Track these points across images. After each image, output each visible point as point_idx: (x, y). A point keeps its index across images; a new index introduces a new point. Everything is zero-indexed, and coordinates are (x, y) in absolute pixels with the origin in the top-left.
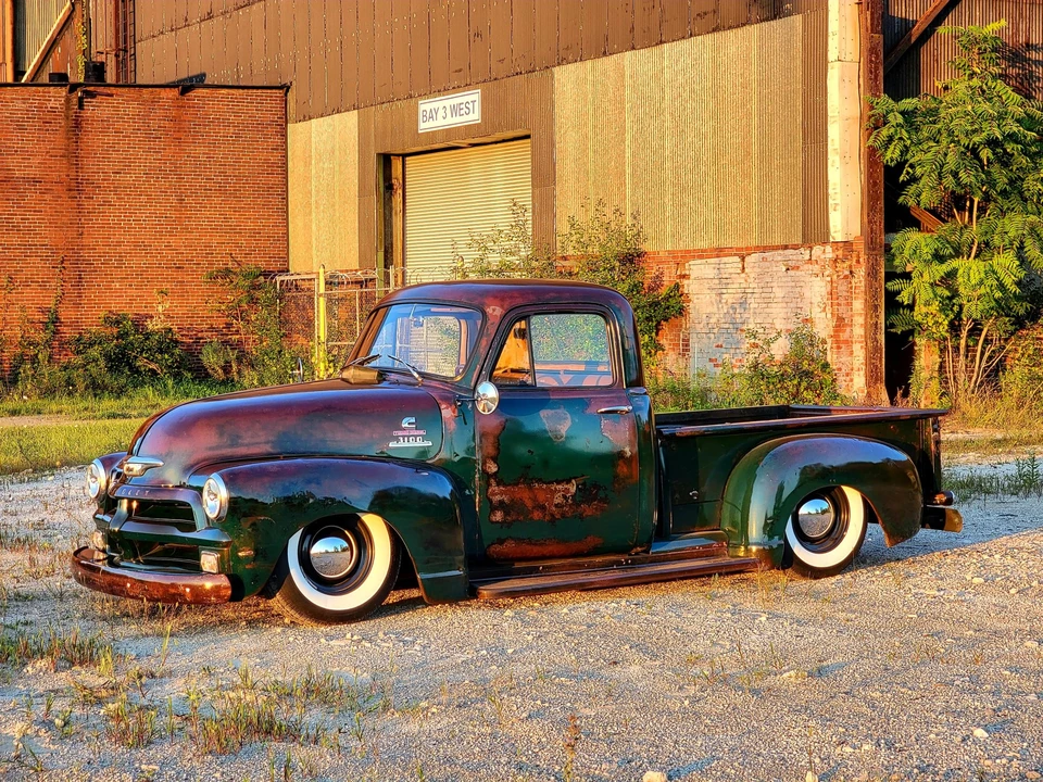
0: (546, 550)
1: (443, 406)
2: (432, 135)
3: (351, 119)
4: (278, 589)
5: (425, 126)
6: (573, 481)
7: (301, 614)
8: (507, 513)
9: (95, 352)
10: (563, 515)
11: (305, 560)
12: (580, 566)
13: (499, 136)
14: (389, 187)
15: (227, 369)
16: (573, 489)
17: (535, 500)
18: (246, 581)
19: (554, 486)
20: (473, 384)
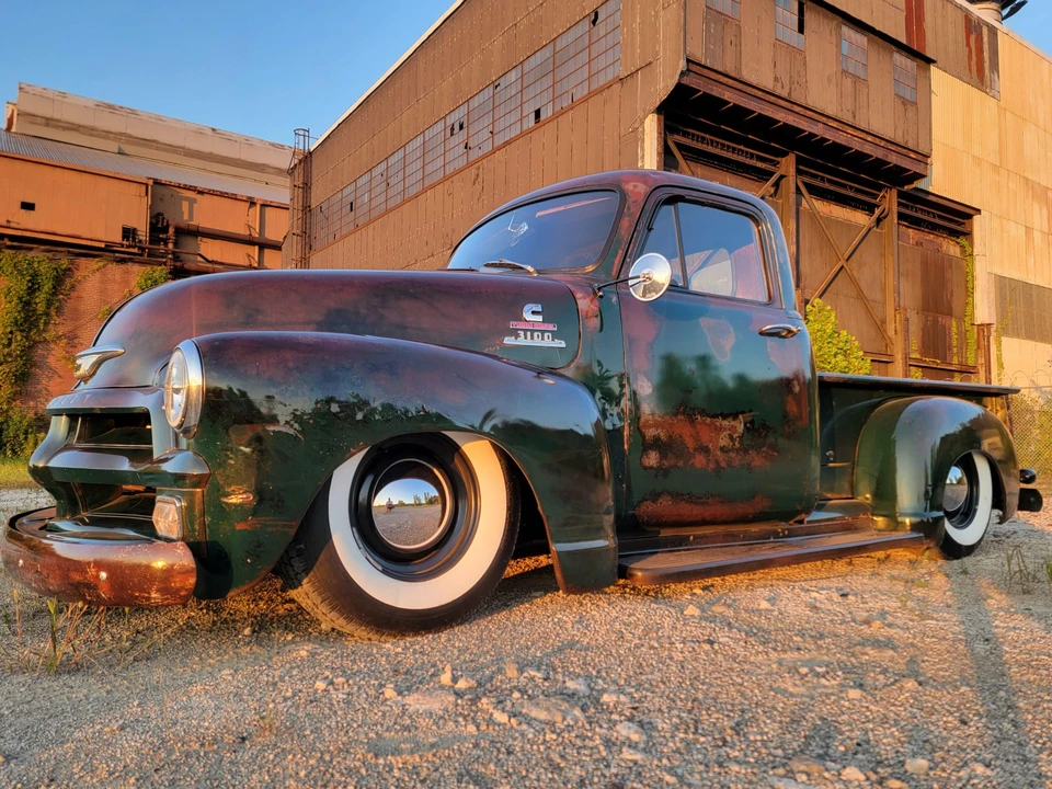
0: (707, 512)
1: (578, 295)
4: (307, 571)
6: (740, 417)
7: (349, 619)
8: (663, 456)
10: (729, 464)
11: (362, 518)
12: (732, 537)
16: (741, 428)
17: (697, 438)
18: (236, 554)
19: (719, 422)
20: (614, 272)
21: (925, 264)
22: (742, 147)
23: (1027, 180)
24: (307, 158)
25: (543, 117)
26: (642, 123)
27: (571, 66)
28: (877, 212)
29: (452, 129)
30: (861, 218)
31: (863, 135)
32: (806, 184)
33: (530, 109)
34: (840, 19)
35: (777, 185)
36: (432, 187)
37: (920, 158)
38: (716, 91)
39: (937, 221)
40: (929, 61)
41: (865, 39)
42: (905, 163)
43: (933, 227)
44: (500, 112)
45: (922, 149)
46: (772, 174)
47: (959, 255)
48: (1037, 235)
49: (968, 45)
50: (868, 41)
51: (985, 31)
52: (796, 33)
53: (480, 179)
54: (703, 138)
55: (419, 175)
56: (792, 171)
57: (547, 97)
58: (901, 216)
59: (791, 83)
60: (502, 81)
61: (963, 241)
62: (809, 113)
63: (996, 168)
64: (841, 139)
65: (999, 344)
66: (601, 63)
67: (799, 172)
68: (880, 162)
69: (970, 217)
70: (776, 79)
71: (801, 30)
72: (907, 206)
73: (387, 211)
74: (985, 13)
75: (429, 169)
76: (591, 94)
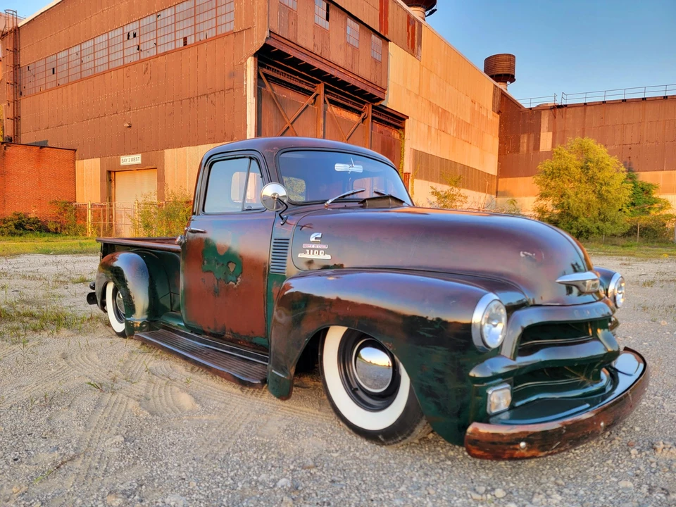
2: (125, 166)
3: (97, 161)
5: (122, 164)
9: (10, 223)
13: (147, 167)
14: (110, 180)
15: (56, 229)
21: (383, 142)
22: (297, 77)
23: (430, 102)
24: (16, 30)
25: (188, 43)
26: (246, 61)
27: (205, 17)
28: (363, 115)
29: (129, 36)
30: (354, 118)
31: (356, 77)
32: (328, 99)
33: (180, 35)
34: (347, 15)
35: (315, 98)
36: (115, 69)
37: (382, 90)
38: (285, 49)
39: (389, 121)
40: (388, 40)
41: (358, 26)
42: (375, 93)
43: (388, 124)
44: (161, 33)
45: (383, 86)
46: (313, 93)
47: (399, 138)
48: (433, 130)
49: (408, 31)
50: (360, 27)
51: (416, 24)
52: (325, 21)
53: (149, 71)
54: (278, 71)
55: (106, 60)
56: (322, 92)
57: (191, 31)
58: (373, 118)
59: (322, 48)
60: (162, 13)
61: (401, 131)
62: (330, 64)
63: (417, 96)
64: (345, 78)
65: (413, 182)
66: (222, 20)
67: (326, 92)
68: (363, 91)
69: (404, 120)
70: (314, 45)
71: (327, 19)
72: (376, 113)
73: (82, 79)
74: (416, 12)
75: (112, 57)
76: (217, 37)
